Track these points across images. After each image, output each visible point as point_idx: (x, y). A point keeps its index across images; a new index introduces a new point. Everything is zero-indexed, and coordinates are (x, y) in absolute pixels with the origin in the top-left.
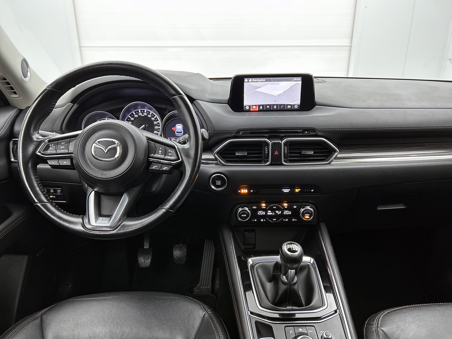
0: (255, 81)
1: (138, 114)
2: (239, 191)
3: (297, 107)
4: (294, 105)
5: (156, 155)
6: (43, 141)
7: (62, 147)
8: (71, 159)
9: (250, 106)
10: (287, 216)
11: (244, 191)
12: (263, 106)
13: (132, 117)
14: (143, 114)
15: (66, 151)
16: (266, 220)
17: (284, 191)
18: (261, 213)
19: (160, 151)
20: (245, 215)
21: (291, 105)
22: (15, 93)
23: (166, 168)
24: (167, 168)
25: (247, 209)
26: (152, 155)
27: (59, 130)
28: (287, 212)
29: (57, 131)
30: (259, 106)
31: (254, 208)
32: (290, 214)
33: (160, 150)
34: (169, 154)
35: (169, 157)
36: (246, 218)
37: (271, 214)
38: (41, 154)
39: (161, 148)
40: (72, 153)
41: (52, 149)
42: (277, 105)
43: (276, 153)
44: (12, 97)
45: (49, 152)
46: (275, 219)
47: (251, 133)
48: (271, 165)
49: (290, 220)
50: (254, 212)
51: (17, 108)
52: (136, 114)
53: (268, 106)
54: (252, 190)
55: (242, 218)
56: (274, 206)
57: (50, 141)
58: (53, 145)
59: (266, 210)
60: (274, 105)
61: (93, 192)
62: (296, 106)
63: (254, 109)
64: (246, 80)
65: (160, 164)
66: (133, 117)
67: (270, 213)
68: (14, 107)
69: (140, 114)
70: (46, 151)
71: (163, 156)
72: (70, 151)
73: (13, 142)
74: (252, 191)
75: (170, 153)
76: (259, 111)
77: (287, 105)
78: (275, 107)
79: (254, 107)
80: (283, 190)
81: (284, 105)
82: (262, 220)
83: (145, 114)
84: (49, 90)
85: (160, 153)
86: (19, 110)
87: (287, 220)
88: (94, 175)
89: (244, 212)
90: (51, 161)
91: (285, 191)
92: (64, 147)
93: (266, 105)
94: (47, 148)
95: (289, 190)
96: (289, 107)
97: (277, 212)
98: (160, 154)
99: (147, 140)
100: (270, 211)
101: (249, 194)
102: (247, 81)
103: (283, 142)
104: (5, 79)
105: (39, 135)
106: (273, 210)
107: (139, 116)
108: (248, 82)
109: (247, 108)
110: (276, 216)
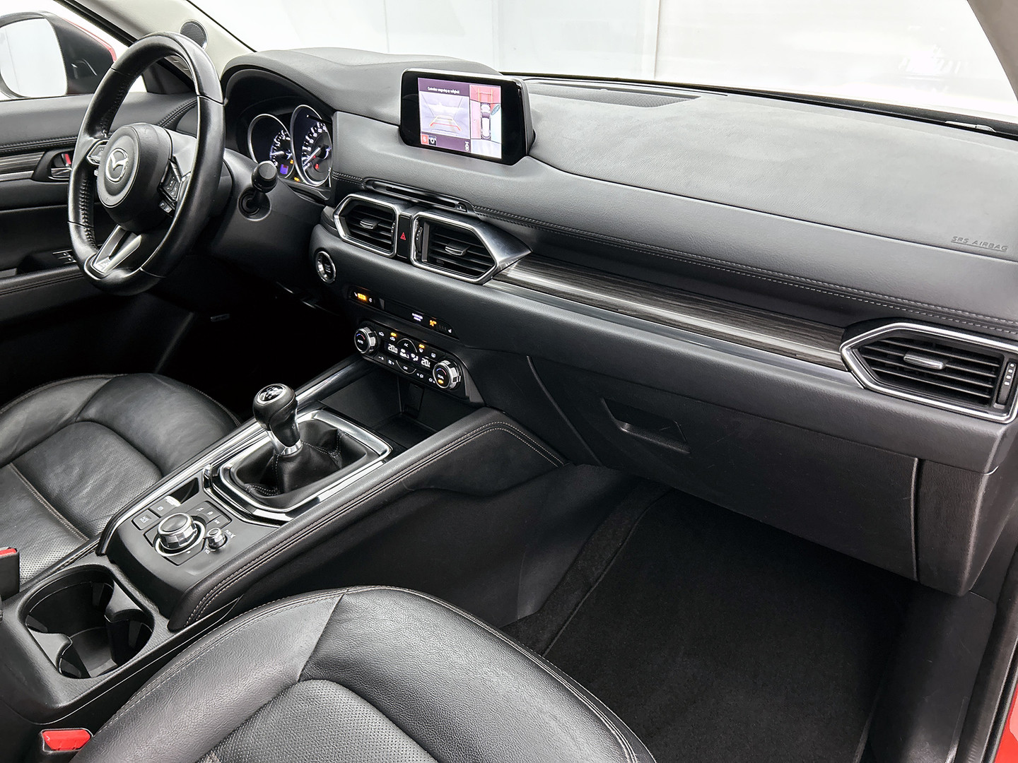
2: (356, 295)
16: (395, 363)
17: (414, 318)
19: (172, 182)
20: (362, 342)
25: (365, 329)
28: (425, 363)
32: (429, 366)
36: (363, 347)
46: (407, 368)
48: (396, 258)
49: (426, 378)
55: (358, 345)
56: (407, 342)
74: (371, 300)
80: (413, 314)
82: (390, 362)
87: (421, 376)
89: (361, 335)
97: (413, 356)
98: (170, 186)
103: (414, 218)
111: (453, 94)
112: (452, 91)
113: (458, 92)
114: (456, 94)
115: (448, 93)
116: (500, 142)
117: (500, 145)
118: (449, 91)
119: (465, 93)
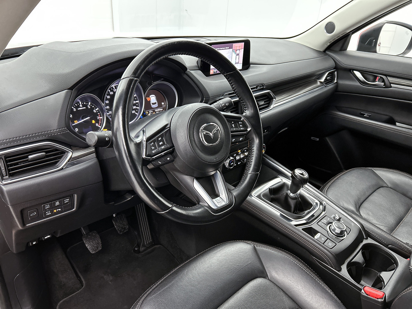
1: (113, 91)
5: (232, 130)
7: (160, 143)
16: (241, 162)
18: (238, 158)
19: (233, 125)
20: (233, 163)
23: (241, 138)
25: (232, 158)
31: (234, 155)
34: (241, 126)
35: (242, 129)
37: (243, 156)
39: (233, 122)
41: (154, 148)
45: (153, 152)
52: (111, 91)
55: (231, 166)
58: (153, 143)
59: (240, 155)
61: (195, 179)
65: (237, 136)
71: (237, 129)
75: (241, 124)
85: (234, 127)
88: (209, 162)
92: (162, 143)
97: (246, 154)
106: (244, 154)
111: (226, 49)
112: (226, 48)
113: (228, 48)
114: (228, 49)
115: (224, 49)
116: (242, 63)
117: (242, 64)
118: (225, 48)
119: (231, 48)
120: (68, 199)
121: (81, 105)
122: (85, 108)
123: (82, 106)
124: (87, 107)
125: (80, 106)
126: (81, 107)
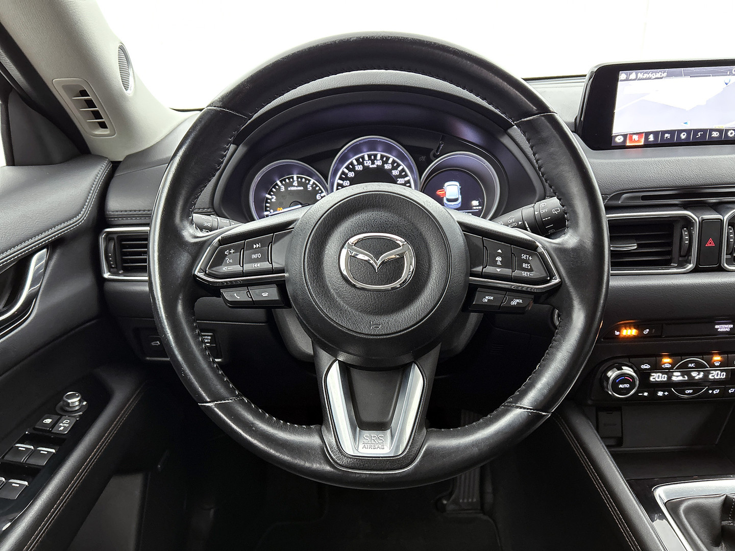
0: (644, 77)
1: (362, 164)
2: (617, 333)
3: (733, 135)
4: (727, 131)
5: (489, 269)
6: (209, 242)
7: (254, 256)
8: (281, 285)
9: (625, 136)
10: (716, 383)
11: (629, 332)
12: (656, 134)
13: (350, 170)
14: (373, 163)
15: (266, 265)
16: (670, 392)
17: (719, 330)
18: (657, 377)
19: (499, 259)
20: (627, 386)
21: (720, 131)
22: (103, 125)
23: (518, 301)
24: (521, 301)
25: (627, 370)
26: (479, 269)
27: (208, 206)
28: (716, 375)
29: (204, 209)
30: (647, 134)
31: (643, 367)
32: (724, 377)
33: (499, 255)
34: (524, 265)
35: (525, 274)
36: (629, 390)
37: (681, 378)
38: (206, 274)
39: (500, 251)
40: (282, 271)
41: (231, 261)
42: (688, 132)
43: (710, 243)
44: (95, 135)
45: (225, 269)
46: (691, 391)
47: (644, 198)
48: (695, 270)
49: (724, 392)
50: (644, 376)
51: (107, 158)
52: (359, 163)
53: (666, 135)
54: (648, 330)
55: (620, 392)
56: (691, 362)
57: (225, 241)
58: (232, 251)
59: (669, 372)
60: (680, 131)
61: (336, 365)
62: (731, 133)
63: (635, 141)
64: (622, 75)
65: (500, 292)
66: (353, 170)
67: (677, 377)
68: (100, 158)
69: (368, 163)
70: (218, 268)
71: (507, 271)
72: (275, 265)
73: (106, 236)
74: (646, 332)
75: (527, 262)
76: (647, 145)
77: (712, 130)
78: (683, 136)
79: (635, 137)
80: (717, 327)
81: (705, 131)
82: (660, 394)
83: (379, 163)
84: (217, 113)
85: (499, 263)
86: (112, 162)
87: (716, 391)
88: (350, 328)
89: (623, 378)
90: (231, 293)
91: (722, 330)
92: (259, 255)
93: (664, 132)
94: (219, 259)
95: (732, 326)
96: (715, 134)
97: (694, 374)
98: (499, 266)
99: (463, 231)
100: (679, 374)
101: (641, 337)
102: (625, 78)
103: (727, 219)
104: (83, 93)
105: (194, 225)
106: (686, 372)
107: (366, 169)
108: (627, 80)
109: (619, 140)
110: (691, 383)
120: (209, 338)
121: (296, 182)
122: (302, 188)
123: (296, 185)
124: (306, 188)
125: (294, 184)
126: (294, 186)
